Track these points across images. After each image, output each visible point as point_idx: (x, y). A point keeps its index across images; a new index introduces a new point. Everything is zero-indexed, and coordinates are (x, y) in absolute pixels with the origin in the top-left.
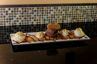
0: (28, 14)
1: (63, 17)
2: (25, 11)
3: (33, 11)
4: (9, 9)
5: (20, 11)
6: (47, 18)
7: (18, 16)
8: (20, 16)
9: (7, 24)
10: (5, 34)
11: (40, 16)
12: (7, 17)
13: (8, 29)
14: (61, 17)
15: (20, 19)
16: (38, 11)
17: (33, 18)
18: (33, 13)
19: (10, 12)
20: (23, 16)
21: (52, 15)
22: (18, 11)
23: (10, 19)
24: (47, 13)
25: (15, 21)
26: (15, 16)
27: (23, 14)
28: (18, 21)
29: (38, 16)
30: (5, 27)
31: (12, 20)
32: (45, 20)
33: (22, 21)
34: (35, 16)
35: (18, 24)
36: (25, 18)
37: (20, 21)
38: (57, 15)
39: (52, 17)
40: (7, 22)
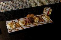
0: (15, 4)
1: (36, 3)
3: (18, 2)
4: (4, 3)
6: (27, 5)
7: (9, 6)
8: (11, 6)
9: (3, 11)
10: (3, 16)
11: (22, 4)
12: (3, 7)
13: (4, 13)
14: (34, 4)
15: (11, 7)
16: (21, 2)
17: (18, 6)
18: (18, 3)
19: (4, 4)
20: (12, 6)
21: (29, 3)
22: (9, 3)
23: (5, 8)
24: (27, 2)
25: (8, 9)
26: (8, 6)
27: (12, 4)
28: (10, 9)
29: (21, 4)
30: (2, 12)
31: (6, 9)
32: (25, 6)
34: (20, 4)
35: (10, 10)
36: (14, 7)
37: (11, 8)
38: (32, 3)
39: (29, 4)
40: (3, 10)
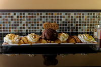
0: (35, 20)
2: (32, 17)
3: (41, 17)
5: (27, 17)
7: (24, 22)
8: (26, 22)
9: (12, 31)
12: (12, 23)
14: (74, 25)
15: (27, 25)
16: (47, 17)
17: (41, 25)
18: (41, 20)
19: (15, 17)
20: (30, 23)
21: (63, 22)
22: (24, 17)
23: (15, 25)
24: (58, 20)
25: (21, 28)
26: (21, 23)
27: (30, 20)
28: (24, 28)
31: (17, 27)
33: (29, 28)
34: (44, 22)
35: (24, 31)
36: (32, 25)
39: (63, 25)
40: (12, 28)
